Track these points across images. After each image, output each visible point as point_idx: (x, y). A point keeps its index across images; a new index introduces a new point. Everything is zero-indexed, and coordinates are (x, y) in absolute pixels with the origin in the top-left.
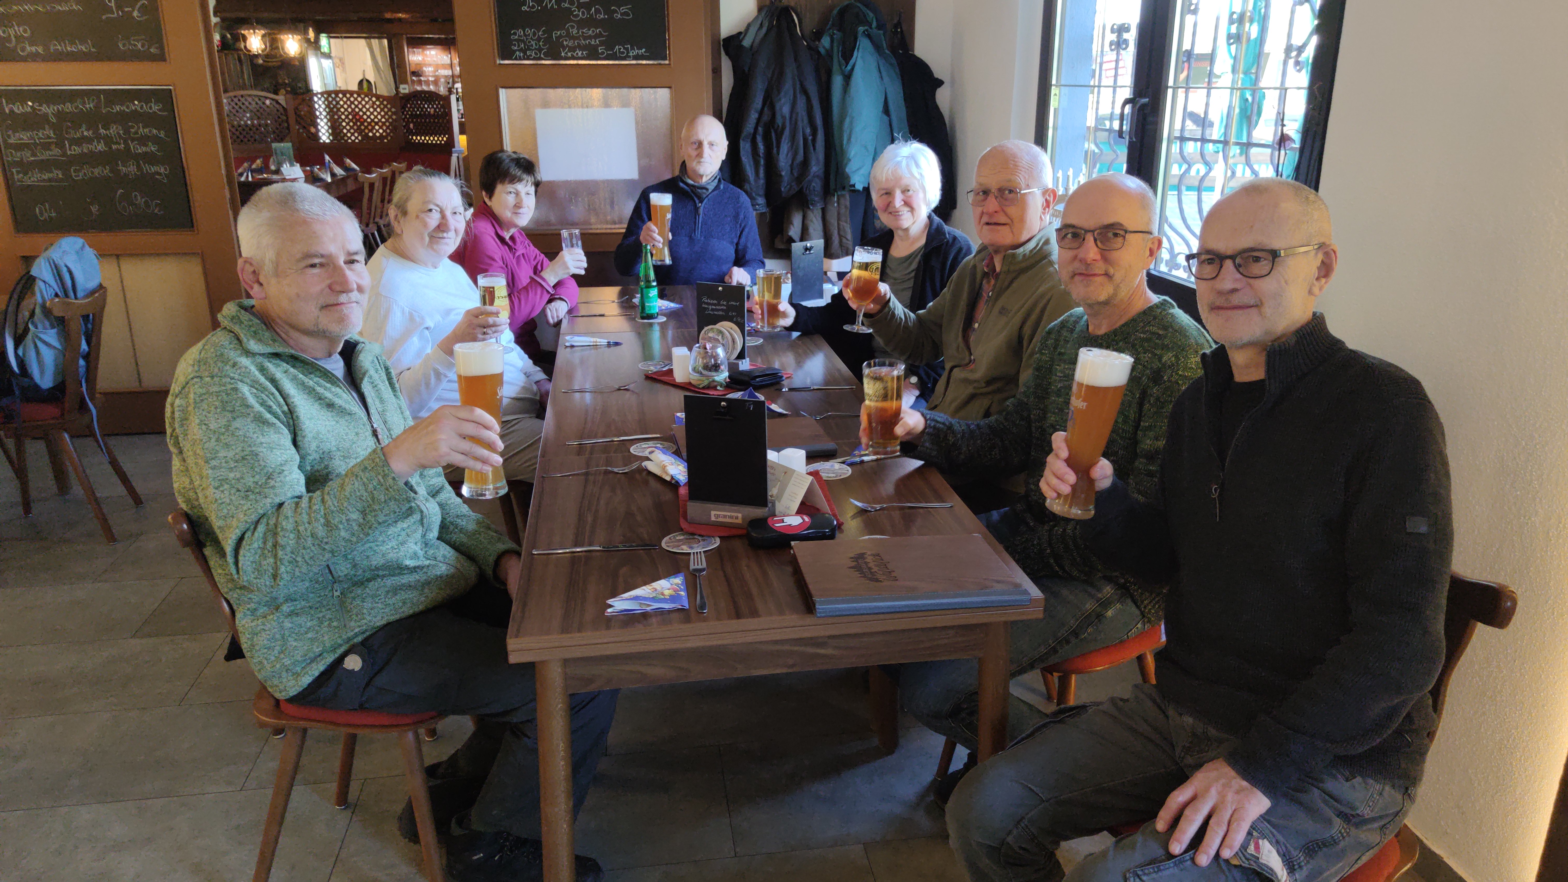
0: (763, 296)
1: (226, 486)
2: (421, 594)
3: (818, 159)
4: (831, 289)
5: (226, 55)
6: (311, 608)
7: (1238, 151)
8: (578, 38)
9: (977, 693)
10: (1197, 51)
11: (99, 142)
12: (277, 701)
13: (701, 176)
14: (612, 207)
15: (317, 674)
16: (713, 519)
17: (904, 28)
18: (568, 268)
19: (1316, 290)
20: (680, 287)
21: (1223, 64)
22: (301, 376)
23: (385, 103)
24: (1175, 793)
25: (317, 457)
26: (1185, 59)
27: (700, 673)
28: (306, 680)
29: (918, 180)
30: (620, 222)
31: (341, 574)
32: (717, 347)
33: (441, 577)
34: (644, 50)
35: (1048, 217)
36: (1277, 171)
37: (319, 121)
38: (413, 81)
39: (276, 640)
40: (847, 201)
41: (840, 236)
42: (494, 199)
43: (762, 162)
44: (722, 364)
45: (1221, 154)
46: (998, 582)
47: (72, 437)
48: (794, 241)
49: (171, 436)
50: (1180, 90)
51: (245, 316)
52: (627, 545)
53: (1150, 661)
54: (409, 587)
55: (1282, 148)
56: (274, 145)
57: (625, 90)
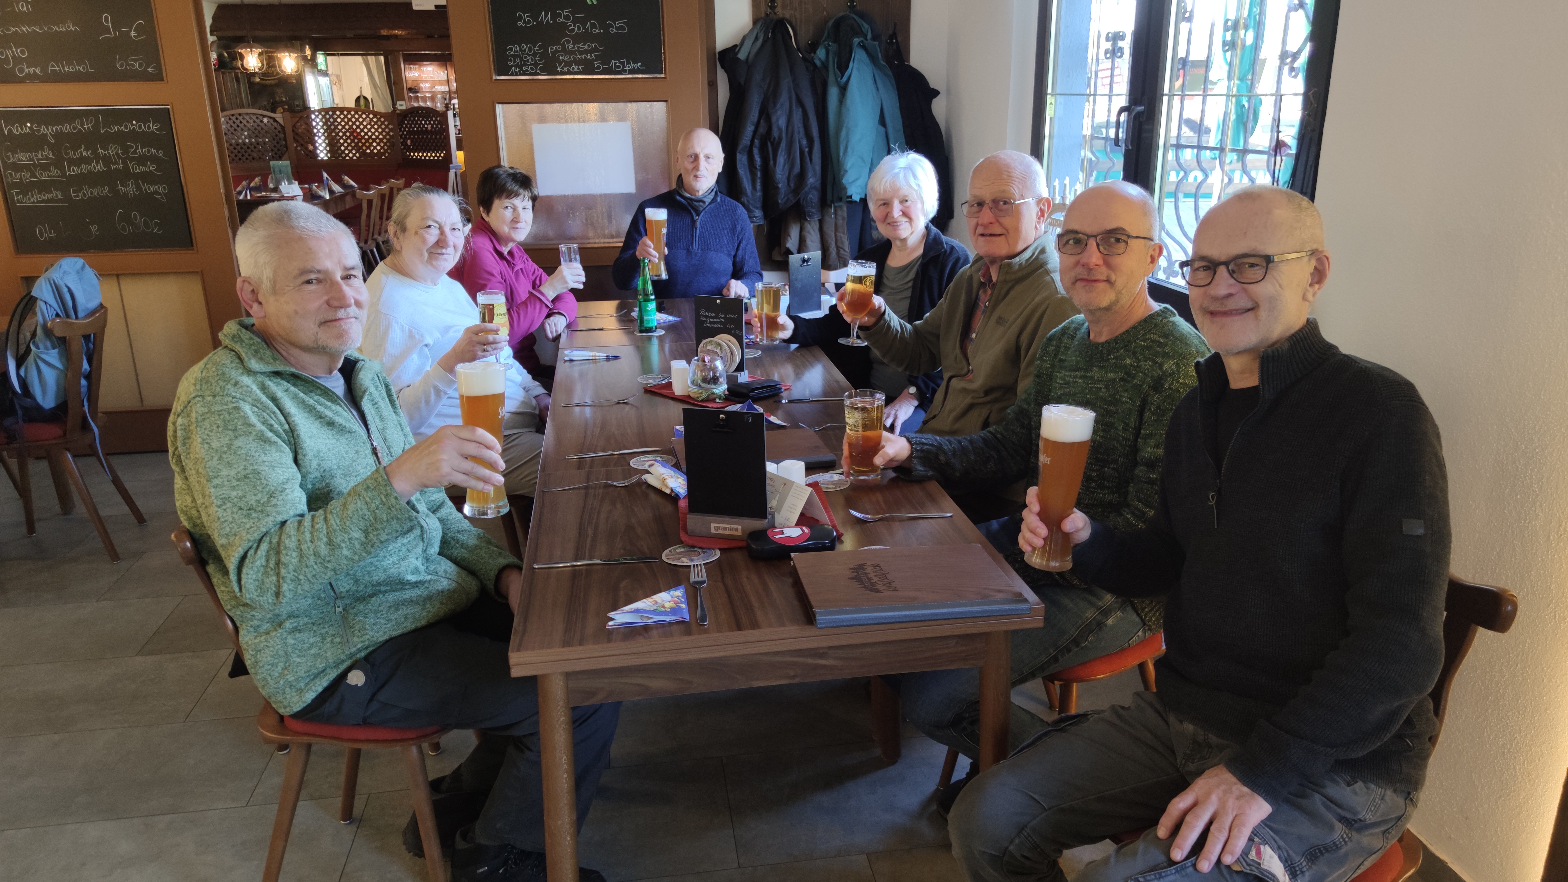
0: (762, 309)
1: (229, 505)
2: (423, 609)
3: (814, 170)
4: (828, 301)
5: (223, 73)
6: (313, 624)
7: (1235, 157)
8: (573, 53)
9: (978, 702)
10: (1192, 58)
11: (98, 162)
12: (282, 718)
13: (698, 191)
14: (610, 222)
15: (320, 689)
16: (713, 531)
17: (899, 39)
18: (566, 282)
19: (1310, 296)
20: (678, 300)
21: (1219, 71)
22: (302, 394)
23: (382, 119)
24: (1176, 800)
25: (318, 475)
26: (1180, 67)
27: (701, 685)
28: (310, 696)
29: (916, 191)
30: (618, 236)
31: (343, 590)
32: (716, 360)
33: (442, 592)
34: (639, 64)
35: (1043, 226)
36: (1273, 177)
37: (316, 138)
38: (410, 98)
39: (280, 657)
40: (844, 212)
41: (838, 248)
42: (492, 214)
43: (759, 174)
44: (720, 376)
45: (1218, 160)
46: (999, 591)
47: (75, 456)
48: (792, 254)
49: (174, 454)
50: (1176, 97)
51: (246, 335)
52: (628, 558)
53: (1151, 667)
54: (411, 602)
55: (1278, 154)
56: (272, 163)
57: (622, 104)
